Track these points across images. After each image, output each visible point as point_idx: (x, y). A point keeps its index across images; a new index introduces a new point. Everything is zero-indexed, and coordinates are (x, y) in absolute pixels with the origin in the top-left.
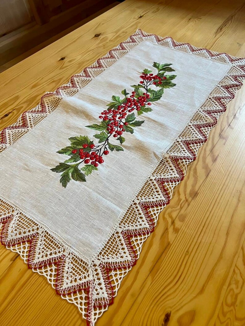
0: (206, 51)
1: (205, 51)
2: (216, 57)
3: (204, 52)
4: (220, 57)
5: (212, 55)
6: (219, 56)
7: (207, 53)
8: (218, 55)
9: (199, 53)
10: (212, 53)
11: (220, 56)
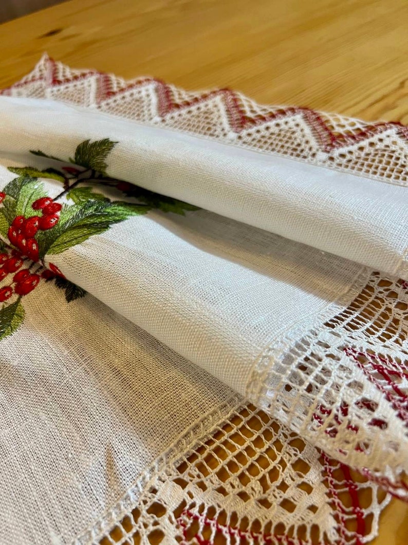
0: (306, 118)
1: (299, 117)
2: (351, 148)
3: (292, 124)
4: (372, 144)
5: (334, 139)
6: (365, 143)
7: (307, 130)
8: (363, 134)
9: (267, 134)
10: (334, 123)
11: (371, 140)
